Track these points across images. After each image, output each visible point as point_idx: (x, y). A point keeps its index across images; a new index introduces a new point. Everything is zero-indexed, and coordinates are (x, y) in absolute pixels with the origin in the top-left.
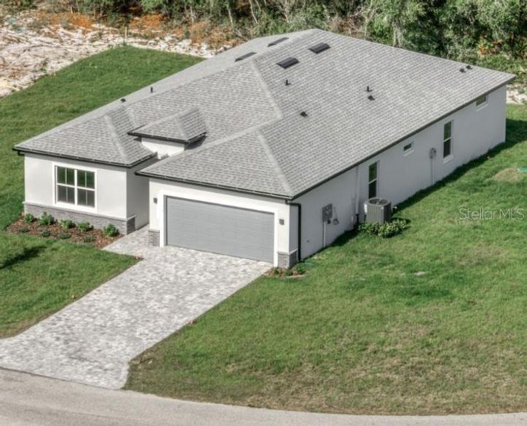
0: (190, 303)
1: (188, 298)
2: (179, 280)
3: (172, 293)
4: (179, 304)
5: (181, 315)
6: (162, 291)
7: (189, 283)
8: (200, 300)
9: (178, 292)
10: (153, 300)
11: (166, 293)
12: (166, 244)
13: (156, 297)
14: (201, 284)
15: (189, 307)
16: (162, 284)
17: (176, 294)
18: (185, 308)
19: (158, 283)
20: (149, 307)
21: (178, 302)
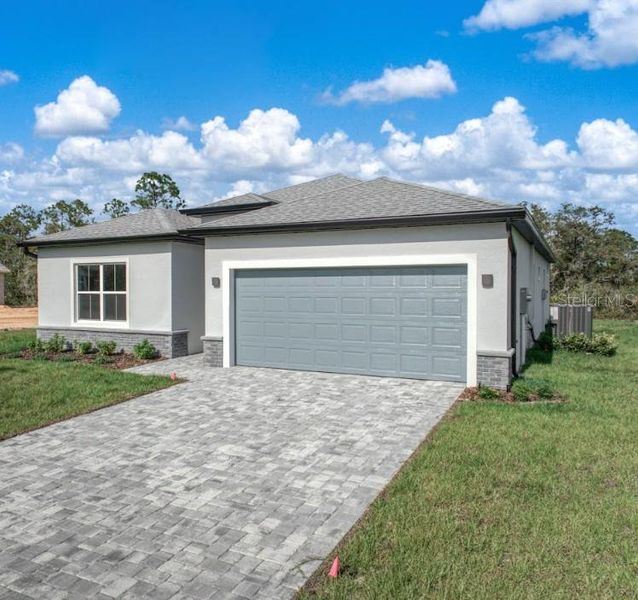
0: (301, 469)
1: (293, 453)
2: (259, 412)
3: (240, 439)
4: (263, 473)
5: (272, 524)
6: (211, 435)
7: (285, 416)
8: (331, 460)
9: (256, 436)
10: (176, 462)
11: (223, 440)
12: (235, 362)
13: (189, 451)
14: (319, 420)
15: (299, 484)
16: (217, 420)
17: (251, 442)
18: (288, 490)
19: (204, 418)
20: (151, 484)
21: (262, 466)
